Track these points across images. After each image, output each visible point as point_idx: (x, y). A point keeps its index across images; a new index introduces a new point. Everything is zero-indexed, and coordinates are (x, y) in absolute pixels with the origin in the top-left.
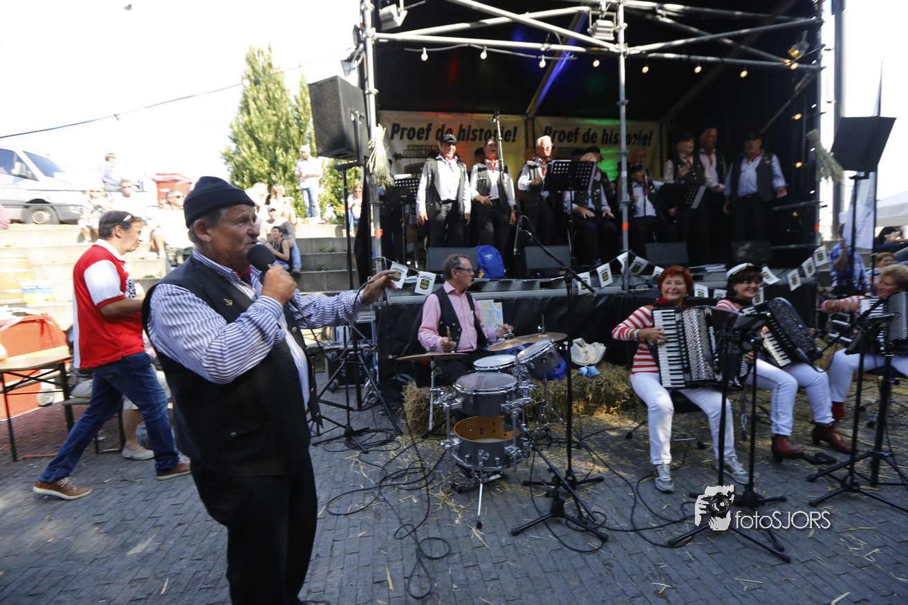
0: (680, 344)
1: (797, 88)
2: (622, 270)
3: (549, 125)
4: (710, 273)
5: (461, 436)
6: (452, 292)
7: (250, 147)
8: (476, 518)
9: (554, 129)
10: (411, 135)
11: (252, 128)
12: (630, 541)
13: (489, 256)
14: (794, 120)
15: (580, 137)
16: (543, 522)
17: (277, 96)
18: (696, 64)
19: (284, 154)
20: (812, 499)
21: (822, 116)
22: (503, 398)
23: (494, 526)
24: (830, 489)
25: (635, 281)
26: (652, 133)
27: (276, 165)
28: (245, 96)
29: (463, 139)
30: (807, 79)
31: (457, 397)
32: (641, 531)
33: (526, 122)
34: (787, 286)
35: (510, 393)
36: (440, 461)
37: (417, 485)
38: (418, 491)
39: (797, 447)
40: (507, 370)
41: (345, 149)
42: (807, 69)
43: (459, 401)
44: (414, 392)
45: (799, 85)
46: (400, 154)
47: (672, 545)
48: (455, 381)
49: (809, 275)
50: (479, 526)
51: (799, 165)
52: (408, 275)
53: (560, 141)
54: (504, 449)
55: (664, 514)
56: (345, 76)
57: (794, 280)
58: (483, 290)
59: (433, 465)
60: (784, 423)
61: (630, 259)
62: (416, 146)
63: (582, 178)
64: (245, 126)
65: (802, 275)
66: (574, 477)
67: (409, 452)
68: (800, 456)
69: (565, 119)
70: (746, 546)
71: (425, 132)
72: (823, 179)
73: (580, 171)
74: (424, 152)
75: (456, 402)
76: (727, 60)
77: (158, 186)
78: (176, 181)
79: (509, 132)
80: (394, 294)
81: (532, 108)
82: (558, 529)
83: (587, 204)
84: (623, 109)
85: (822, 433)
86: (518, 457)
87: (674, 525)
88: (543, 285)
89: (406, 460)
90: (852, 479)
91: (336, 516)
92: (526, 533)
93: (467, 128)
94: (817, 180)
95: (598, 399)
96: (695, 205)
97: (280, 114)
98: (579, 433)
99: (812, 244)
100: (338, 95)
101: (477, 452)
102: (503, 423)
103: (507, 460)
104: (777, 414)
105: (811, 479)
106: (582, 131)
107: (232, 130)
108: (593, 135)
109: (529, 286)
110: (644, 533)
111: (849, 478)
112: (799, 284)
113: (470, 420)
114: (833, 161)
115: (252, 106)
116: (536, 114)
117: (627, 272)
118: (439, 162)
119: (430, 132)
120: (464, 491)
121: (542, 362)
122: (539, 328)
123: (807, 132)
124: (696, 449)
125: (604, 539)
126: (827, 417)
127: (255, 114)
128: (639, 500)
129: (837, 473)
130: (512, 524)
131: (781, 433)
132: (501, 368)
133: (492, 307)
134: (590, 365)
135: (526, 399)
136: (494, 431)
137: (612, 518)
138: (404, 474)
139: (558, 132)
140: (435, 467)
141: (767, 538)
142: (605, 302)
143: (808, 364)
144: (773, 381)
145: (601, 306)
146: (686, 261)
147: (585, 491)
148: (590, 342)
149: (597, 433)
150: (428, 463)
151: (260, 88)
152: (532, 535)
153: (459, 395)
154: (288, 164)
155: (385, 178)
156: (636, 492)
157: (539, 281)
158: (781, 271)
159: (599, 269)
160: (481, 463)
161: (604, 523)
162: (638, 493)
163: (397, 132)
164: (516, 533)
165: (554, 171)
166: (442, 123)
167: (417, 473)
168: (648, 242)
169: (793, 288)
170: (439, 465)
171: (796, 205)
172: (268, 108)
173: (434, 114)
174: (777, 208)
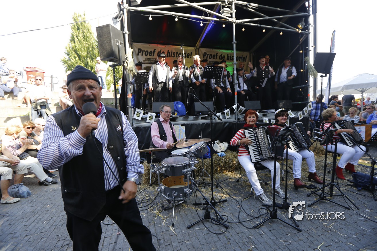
0: (257, 143)
1: (301, 40)
2: (235, 112)
3: (205, 52)
4: (269, 113)
5: (166, 185)
6: (163, 121)
7: (75, 57)
8: (172, 222)
9: (207, 53)
10: (146, 54)
11: (76, 49)
12: (238, 228)
13: (179, 106)
14: (300, 53)
15: (218, 57)
16: (201, 221)
17: (88, 36)
18: (263, 28)
19: (91, 61)
20: (309, 204)
21: (310, 51)
22: (184, 167)
23: (179, 225)
24: (315, 199)
25: (240, 116)
26: (246, 56)
27: (88, 66)
28: (73, 35)
29: (169, 56)
30: (304, 37)
31: (163, 168)
32: (242, 223)
33: (196, 50)
34: (298, 118)
35: (186, 165)
36: (157, 196)
37: (146, 208)
38: (147, 210)
39: (303, 183)
40: (185, 155)
41: (113, 57)
42: (305, 33)
43: (164, 169)
44: (146, 165)
45: (302, 39)
46: (142, 62)
47: (255, 228)
48: (162, 161)
49: (306, 114)
50: (173, 225)
51: (302, 70)
52: (144, 114)
53: (210, 58)
54: (184, 190)
55: (252, 214)
56: (114, 25)
57: (301, 116)
58: (176, 121)
59: (154, 198)
60: (298, 174)
61: (238, 107)
62: (148, 58)
63: (218, 73)
64: (73, 48)
65: (303, 114)
66: (215, 201)
67: (143, 193)
68: (304, 186)
69: (212, 49)
70: (284, 226)
71: (153, 53)
72: (311, 76)
73: (217, 70)
74: (152, 61)
75: (163, 170)
76: (275, 27)
77: (27, 73)
78: (37, 71)
79: (189, 54)
80: (137, 123)
81: (198, 44)
82: (208, 224)
83: (221, 84)
84: (235, 45)
85: (312, 176)
86: (190, 194)
87: (256, 219)
88: (202, 118)
89: (142, 196)
90: (324, 195)
91: (107, 225)
92: (194, 227)
93: (171, 52)
94: (308, 76)
95: (225, 166)
96: (263, 86)
97: (89, 44)
98: (217, 181)
99: (307, 102)
100: (110, 32)
101: (172, 192)
102: (184, 179)
103: (185, 195)
104: (295, 170)
105: (309, 196)
106: (219, 55)
107: (66, 50)
108: (223, 56)
109: (196, 119)
110: (243, 223)
111: (322, 194)
112: (302, 117)
113: (170, 178)
114: (314, 69)
115: (76, 39)
116: (200, 47)
117: (237, 113)
118: (158, 65)
119: (155, 53)
120: (167, 209)
121: (200, 151)
122: (200, 136)
123: (305, 58)
124: (264, 185)
125: (227, 227)
126: (314, 170)
127: (78, 43)
128: (242, 209)
129: (317, 193)
130: (188, 224)
131: (297, 178)
132: (183, 154)
133: (181, 128)
134: (222, 152)
135: (193, 168)
136: (180, 182)
137: (230, 218)
138: (140, 203)
139: (209, 55)
140: (155, 199)
141: (292, 222)
142: (228, 125)
143: (307, 149)
144: (293, 157)
145: (227, 126)
146: (260, 108)
147: (220, 206)
148: (222, 142)
149: (225, 180)
150: (151, 197)
151: (80, 32)
152: (196, 228)
153: (164, 167)
154: (93, 66)
155: (132, 71)
156: (240, 205)
157: (200, 116)
158: (296, 112)
159: (225, 111)
160: (173, 197)
161: (227, 220)
162: (241, 206)
163: (140, 52)
164: (189, 228)
165: (207, 70)
166: (160, 49)
167: (146, 202)
168: (245, 100)
169: (300, 119)
170: (156, 198)
171: (301, 86)
172: (84, 41)
173: (157, 45)
174: (294, 87)
